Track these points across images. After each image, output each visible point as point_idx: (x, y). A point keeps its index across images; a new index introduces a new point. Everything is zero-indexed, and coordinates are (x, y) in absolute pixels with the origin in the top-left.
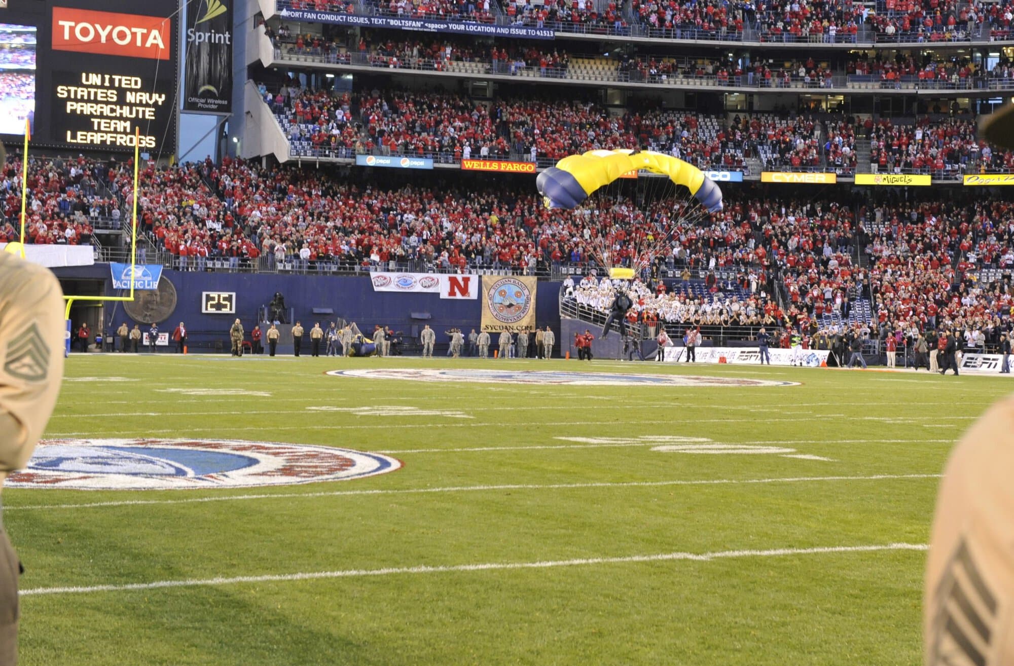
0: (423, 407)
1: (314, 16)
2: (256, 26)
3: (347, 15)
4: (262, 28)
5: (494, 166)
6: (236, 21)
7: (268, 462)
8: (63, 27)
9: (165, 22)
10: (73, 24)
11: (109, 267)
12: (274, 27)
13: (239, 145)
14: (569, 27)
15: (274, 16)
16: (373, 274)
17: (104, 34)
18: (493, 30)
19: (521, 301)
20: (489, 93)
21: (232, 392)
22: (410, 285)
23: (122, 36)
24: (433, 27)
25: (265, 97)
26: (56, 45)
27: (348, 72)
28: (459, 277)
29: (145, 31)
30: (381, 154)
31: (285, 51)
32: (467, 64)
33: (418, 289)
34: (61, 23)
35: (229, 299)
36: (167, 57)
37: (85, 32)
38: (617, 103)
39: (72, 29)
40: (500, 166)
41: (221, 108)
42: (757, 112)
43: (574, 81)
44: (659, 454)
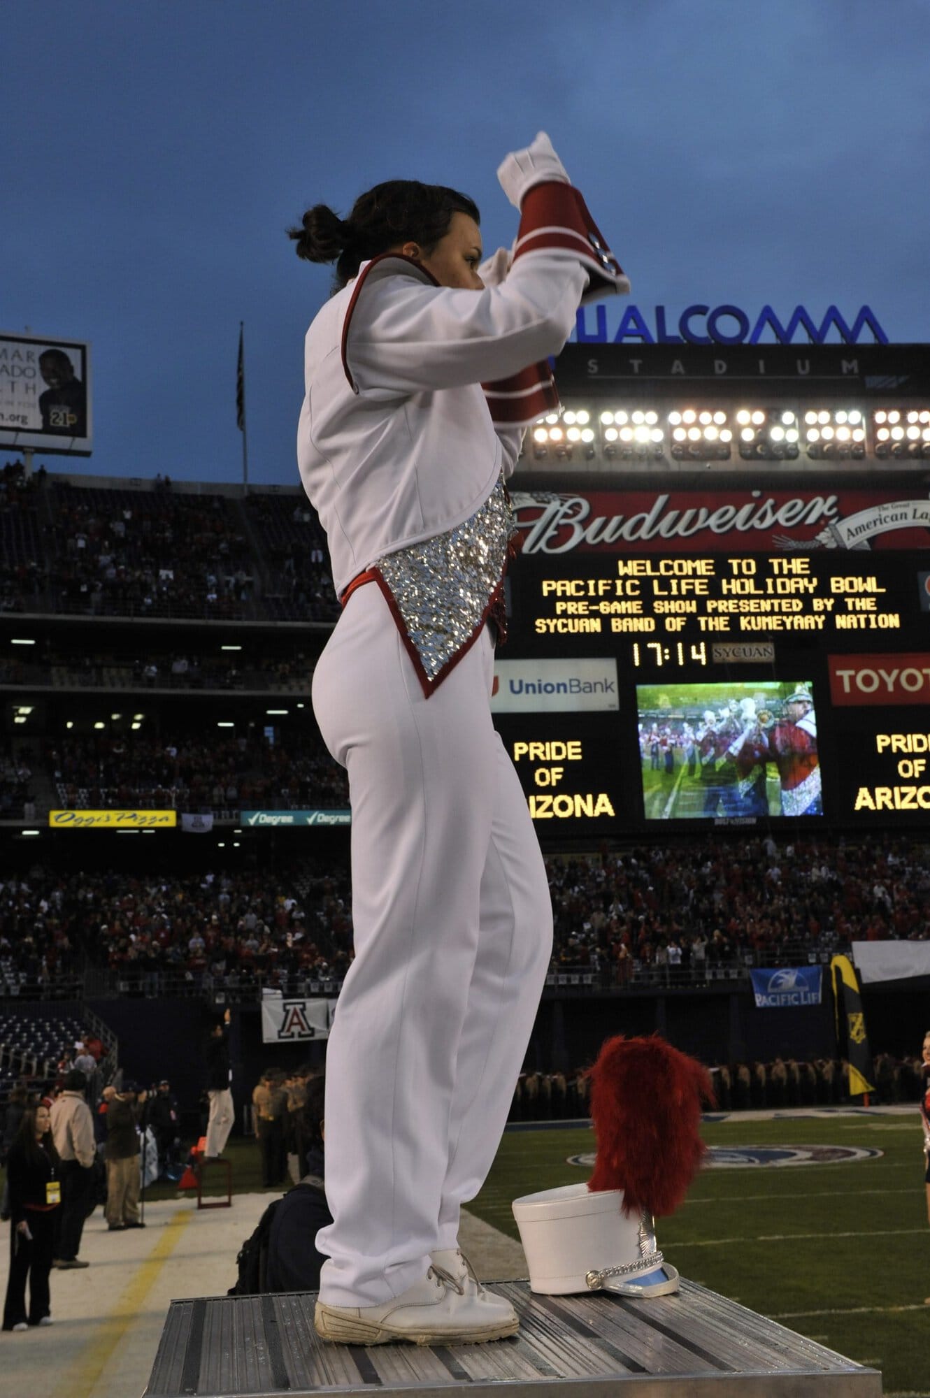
23: (912, 680)
26: (836, 701)
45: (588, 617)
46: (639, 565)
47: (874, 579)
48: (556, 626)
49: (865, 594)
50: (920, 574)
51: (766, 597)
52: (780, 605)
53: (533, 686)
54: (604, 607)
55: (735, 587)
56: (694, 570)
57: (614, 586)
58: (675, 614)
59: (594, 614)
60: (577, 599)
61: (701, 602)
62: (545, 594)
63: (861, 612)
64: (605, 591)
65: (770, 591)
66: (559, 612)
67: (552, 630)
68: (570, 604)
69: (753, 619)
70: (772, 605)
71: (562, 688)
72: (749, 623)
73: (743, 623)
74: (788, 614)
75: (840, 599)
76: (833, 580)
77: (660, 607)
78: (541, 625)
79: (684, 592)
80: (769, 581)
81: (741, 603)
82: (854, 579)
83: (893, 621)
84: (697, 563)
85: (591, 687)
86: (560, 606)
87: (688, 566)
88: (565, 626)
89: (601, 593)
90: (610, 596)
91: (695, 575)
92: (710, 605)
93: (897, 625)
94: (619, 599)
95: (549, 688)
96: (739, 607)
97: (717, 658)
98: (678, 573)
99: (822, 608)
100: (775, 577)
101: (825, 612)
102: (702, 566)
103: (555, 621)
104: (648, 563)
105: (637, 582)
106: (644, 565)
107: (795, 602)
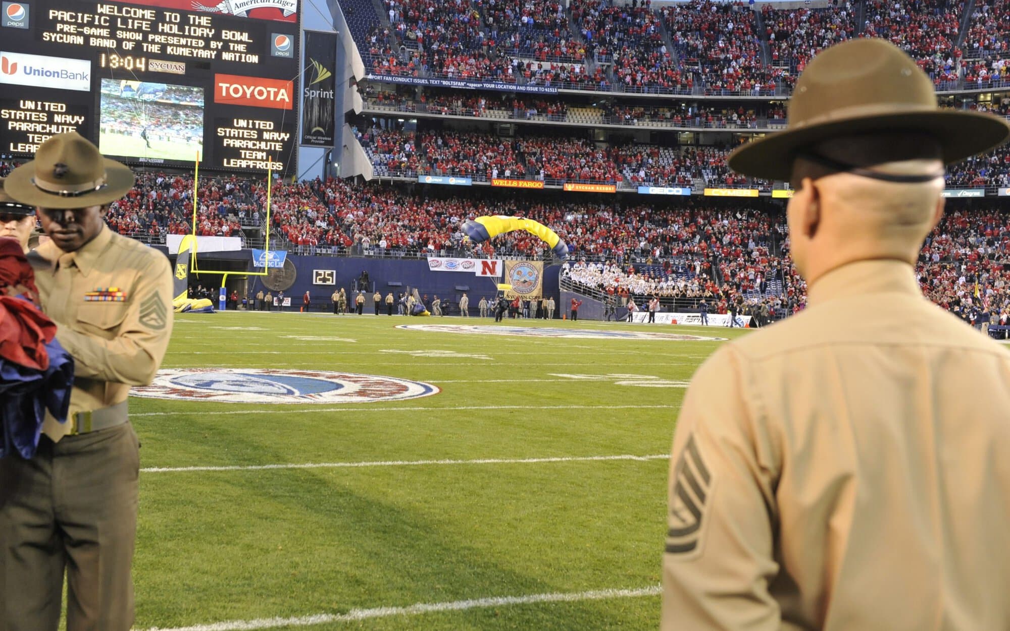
0: (459, 352)
1: (390, 79)
2: (351, 86)
3: (413, 78)
4: (355, 87)
5: (514, 184)
6: (337, 83)
7: (350, 387)
8: (222, 87)
9: (289, 84)
10: (228, 85)
11: (251, 252)
12: (363, 87)
13: (338, 168)
14: (568, 84)
15: (363, 78)
16: (429, 259)
17: (248, 92)
18: (514, 88)
19: (532, 278)
20: (511, 132)
21: (330, 339)
22: (455, 266)
23: (261, 93)
24: (472, 86)
25: (357, 135)
26: (217, 100)
27: (414, 118)
28: (489, 261)
29: (276, 90)
30: (436, 175)
31: (370, 103)
32: (496, 112)
33: (460, 269)
34: (220, 85)
35: (331, 275)
36: (290, 108)
37: (236, 91)
38: (602, 139)
39: (228, 89)
40: (518, 184)
41: (327, 143)
42: (702, 146)
43: (572, 123)
44: (620, 387)
45: (76, 35)
46: (110, 8)
47: (247, 34)
48: (56, 38)
49: (241, 42)
50: (273, 35)
51: (184, 36)
52: (191, 42)
53: (38, 71)
54: (86, 30)
55: (166, 28)
56: (143, 15)
57: (93, 19)
58: (130, 39)
59: (80, 34)
60: (70, 24)
61: (145, 35)
62: (51, 18)
63: (238, 52)
64: (87, 21)
65: (187, 33)
66: (58, 30)
67: (53, 40)
68: (65, 26)
69: (175, 48)
70: (187, 41)
71: (56, 74)
72: (172, 50)
73: (169, 50)
74: (195, 48)
75: (226, 43)
76: (224, 32)
77: (120, 34)
78: (47, 36)
79: (136, 28)
80: (187, 28)
81: (169, 38)
82: (235, 32)
83: (254, 59)
84: (146, 12)
85: (74, 76)
86: (59, 27)
87: (140, 13)
88: (61, 38)
89: (85, 22)
90: (91, 24)
91: (143, 19)
92: (151, 37)
93: (257, 62)
94: (96, 27)
95: (48, 74)
96: (167, 40)
97: (151, 68)
98: (133, 16)
99: (215, 47)
100: (190, 26)
101: (217, 49)
102: (148, 14)
103: (55, 35)
104: (116, 8)
105: (108, 18)
106: (113, 9)
107: (200, 41)
